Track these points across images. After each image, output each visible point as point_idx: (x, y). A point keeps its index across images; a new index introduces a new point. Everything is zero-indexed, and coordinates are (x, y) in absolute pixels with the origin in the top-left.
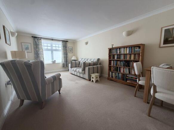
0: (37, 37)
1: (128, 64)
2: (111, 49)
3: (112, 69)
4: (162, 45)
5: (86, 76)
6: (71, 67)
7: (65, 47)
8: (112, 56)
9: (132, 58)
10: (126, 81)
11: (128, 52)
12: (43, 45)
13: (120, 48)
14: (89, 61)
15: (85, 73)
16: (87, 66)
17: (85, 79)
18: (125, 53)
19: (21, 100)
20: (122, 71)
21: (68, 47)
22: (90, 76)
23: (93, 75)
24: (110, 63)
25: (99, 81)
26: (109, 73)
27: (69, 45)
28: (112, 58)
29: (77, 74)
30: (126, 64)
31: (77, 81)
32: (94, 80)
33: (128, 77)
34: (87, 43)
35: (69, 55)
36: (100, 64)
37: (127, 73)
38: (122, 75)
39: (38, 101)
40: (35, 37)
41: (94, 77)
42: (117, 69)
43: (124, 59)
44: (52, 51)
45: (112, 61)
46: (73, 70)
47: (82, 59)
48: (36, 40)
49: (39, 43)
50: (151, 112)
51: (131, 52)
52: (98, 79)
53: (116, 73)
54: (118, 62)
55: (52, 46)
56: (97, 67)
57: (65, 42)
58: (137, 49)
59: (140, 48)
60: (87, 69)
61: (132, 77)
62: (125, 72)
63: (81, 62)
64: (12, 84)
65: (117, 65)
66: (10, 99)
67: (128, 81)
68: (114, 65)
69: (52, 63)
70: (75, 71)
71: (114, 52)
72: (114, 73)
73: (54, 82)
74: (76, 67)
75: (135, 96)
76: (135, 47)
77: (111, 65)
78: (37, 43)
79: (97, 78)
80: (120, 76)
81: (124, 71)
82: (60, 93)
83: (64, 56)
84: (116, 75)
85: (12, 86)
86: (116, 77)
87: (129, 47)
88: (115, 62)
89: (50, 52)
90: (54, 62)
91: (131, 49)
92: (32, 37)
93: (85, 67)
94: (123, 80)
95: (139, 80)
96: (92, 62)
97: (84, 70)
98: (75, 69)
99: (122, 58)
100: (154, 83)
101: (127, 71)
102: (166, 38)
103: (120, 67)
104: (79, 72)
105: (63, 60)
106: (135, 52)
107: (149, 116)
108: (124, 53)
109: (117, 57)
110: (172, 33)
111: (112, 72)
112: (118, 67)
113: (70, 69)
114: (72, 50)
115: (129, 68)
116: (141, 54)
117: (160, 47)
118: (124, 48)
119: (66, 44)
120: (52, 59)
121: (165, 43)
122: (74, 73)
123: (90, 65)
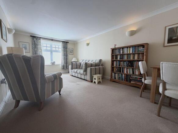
0: (36, 37)
1: (132, 64)
2: (114, 49)
3: (115, 70)
4: (166, 44)
5: (88, 77)
6: (72, 69)
7: (65, 48)
8: (115, 56)
9: (136, 58)
10: (130, 82)
11: (131, 52)
12: (42, 45)
13: (123, 48)
14: (90, 62)
15: (86, 74)
16: (89, 67)
17: (87, 80)
18: (129, 53)
19: (16, 101)
20: (125, 72)
21: (68, 48)
22: (92, 77)
23: (95, 76)
24: (113, 64)
25: (101, 82)
26: (112, 74)
27: (69, 46)
28: (114, 58)
29: (78, 76)
30: (130, 64)
31: (78, 83)
32: (96, 81)
33: (132, 77)
34: (88, 44)
35: (70, 56)
36: (102, 65)
37: (130, 73)
38: (125, 75)
39: (36, 101)
40: (33, 37)
41: (96, 78)
42: (120, 70)
43: (128, 59)
44: (51, 52)
45: (115, 62)
46: (74, 71)
47: (83, 60)
48: (35, 40)
49: (38, 43)
50: (161, 112)
51: (135, 52)
52: (101, 80)
53: (119, 74)
54: (121, 62)
55: (51, 47)
56: (100, 68)
57: (65, 43)
58: (141, 49)
59: (144, 47)
60: (89, 69)
61: (136, 78)
62: (129, 73)
63: (82, 63)
64: (7, 83)
65: (120, 65)
66: (4, 100)
67: (131, 82)
68: (116, 66)
69: (51, 64)
70: (75, 73)
71: (117, 52)
72: (117, 74)
73: (54, 80)
74: (77, 68)
75: (141, 97)
76: (139, 46)
77: (114, 66)
78: (36, 43)
79: (99, 79)
80: (123, 77)
81: (127, 72)
82: (60, 94)
83: (64, 57)
84: (119, 76)
85: (7, 85)
86: (119, 78)
87: (133, 47)
88: (118, 63)
89: (50, 53)
90: (53, 64)
91: (135, 48)
92: (31, 36)
93: (87, 68)
94: (127, 81)
95: (145, 79)
96: (94, 62)
97: (85, 70)
98: (76, 70)
99: (125, 58)
100: (164, 79)
101: (130, 71)
102: (171, 37)
103: (123, 67)
104: (80, 73)
105: (63, 62)
106: (139, 51)
107: (159, 116)
108: (127, 53)
109: (120, 57)
110: (176, 32)
111: (115, 73)
112: (121, 68)
113: (70, 70)
114: (72, 52)
115: (132, 69)
116: (145, 54)
117: (164, 46)
118: (128, 48)
119: (66, 45)
120: (52, 60)
121: (169, 42)
122: (75, 75)
123: (91, 65)
